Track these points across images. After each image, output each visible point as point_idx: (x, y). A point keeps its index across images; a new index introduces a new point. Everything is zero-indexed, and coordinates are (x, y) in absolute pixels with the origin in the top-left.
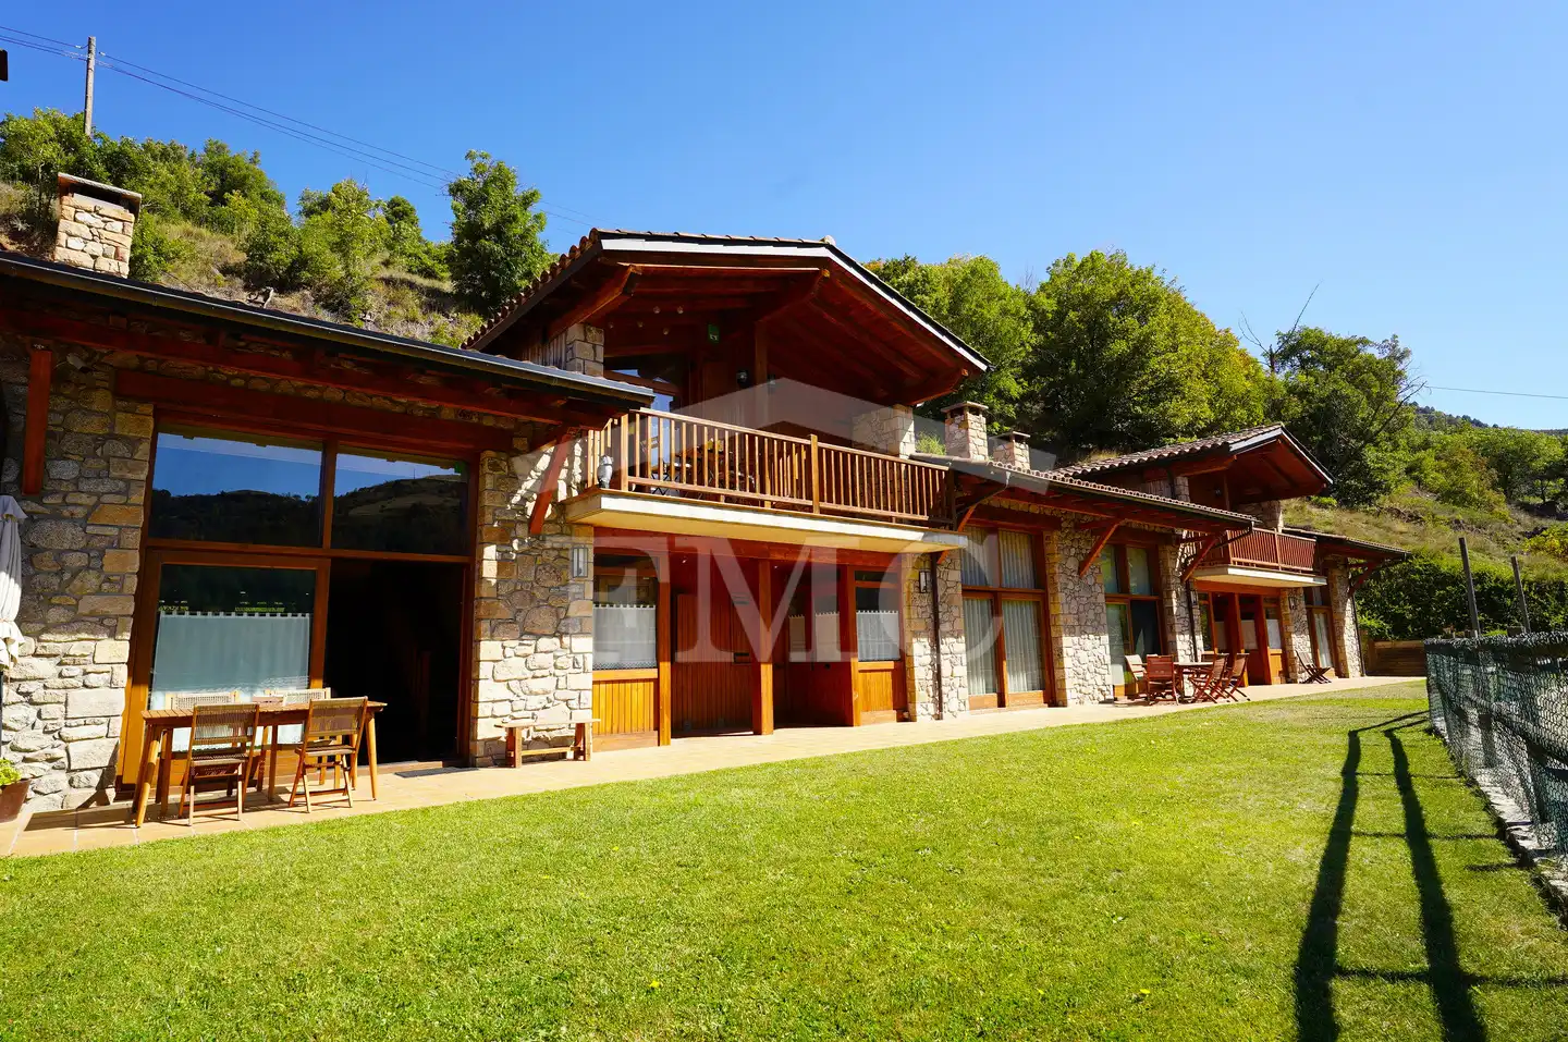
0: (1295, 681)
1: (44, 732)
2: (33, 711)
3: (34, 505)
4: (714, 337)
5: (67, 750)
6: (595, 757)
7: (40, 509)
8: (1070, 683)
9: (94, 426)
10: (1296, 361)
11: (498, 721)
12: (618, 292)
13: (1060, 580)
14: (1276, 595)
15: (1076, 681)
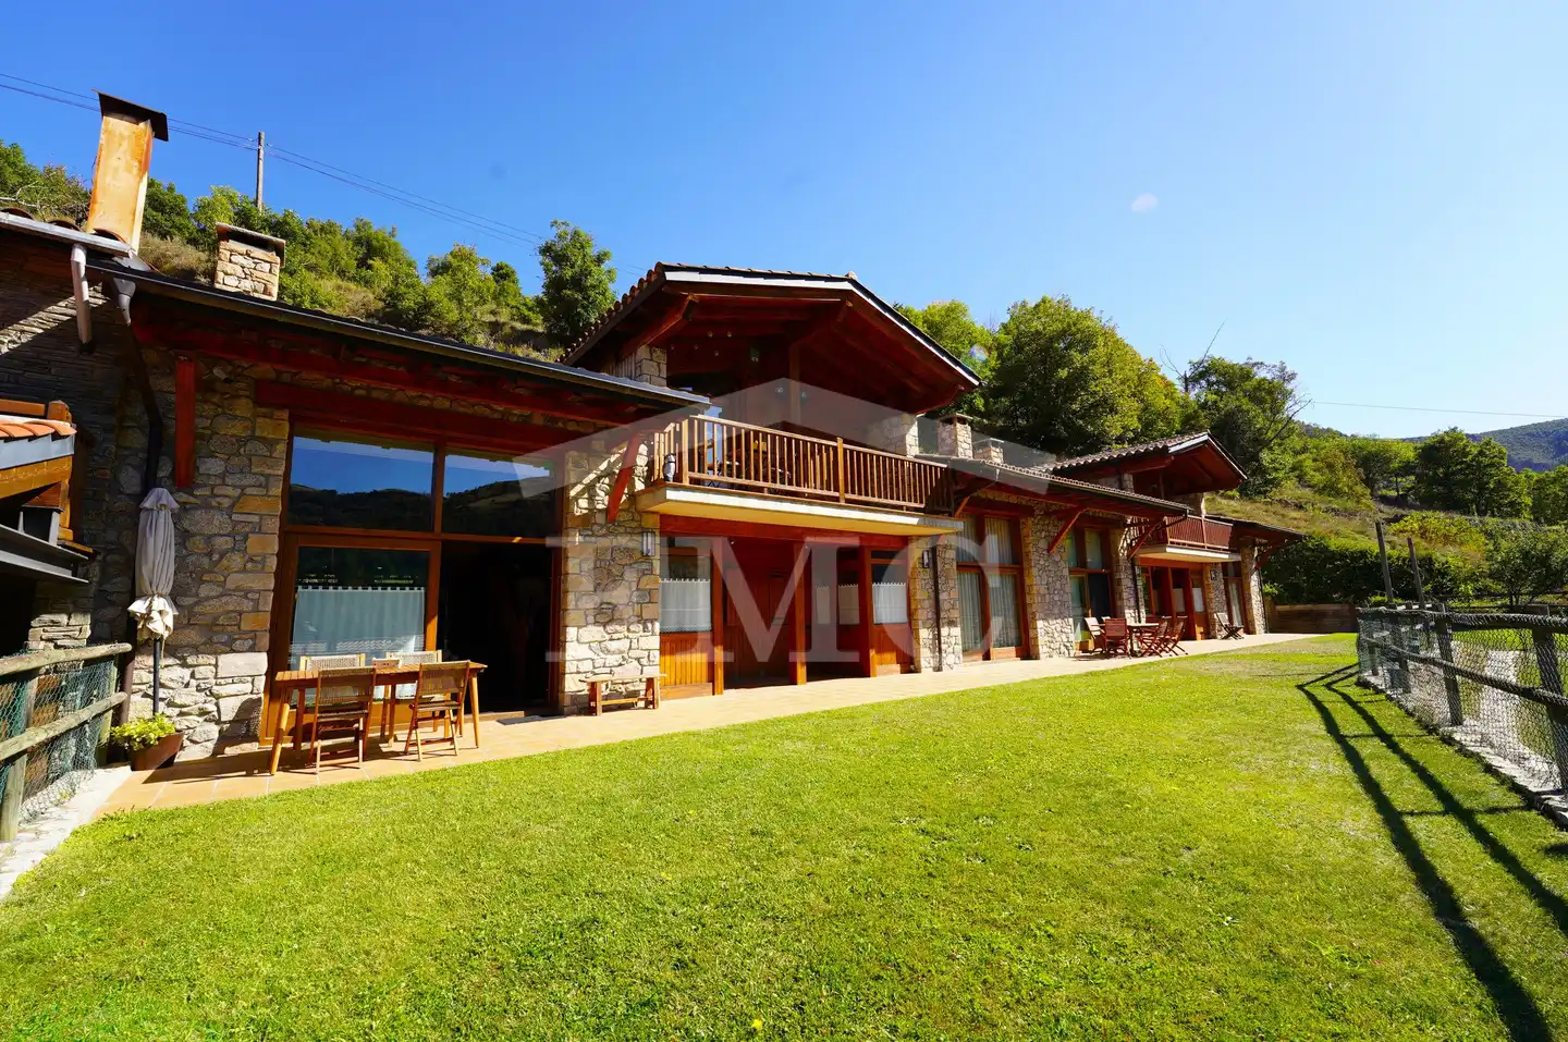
0: (1215, 637)
1: (197, 690)
2: (187, 673)
3: (185, 496)
4: (755, 359)
5: (217, 705)
6: (662, 705)
7: (192, 499)
8: (1042, 640)
9: (237, 429)
10: (1203, 382)
11: (582, 677)
12: (679, 317)
13: (1034, 557)
14: (1200, 568)
15: (1047, 639)
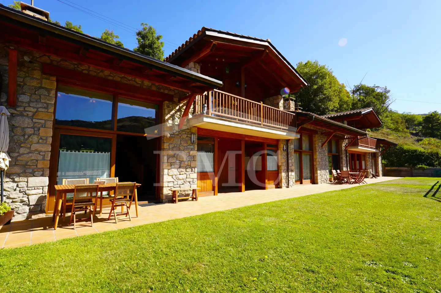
0: (368, 178)
1: (20, 192)
2: (15, 185)
3: (13, 110)
4: (227, 72)
5: (28, 198)
6: (199, 199)
7: (15, 112)
8: (319, 177)
9: (35, 83)
10: (358, 93)
11: (170, 188)
12: (209, 50)
13: (317, 148)
14: (365, 154)
15: (320, 177)
